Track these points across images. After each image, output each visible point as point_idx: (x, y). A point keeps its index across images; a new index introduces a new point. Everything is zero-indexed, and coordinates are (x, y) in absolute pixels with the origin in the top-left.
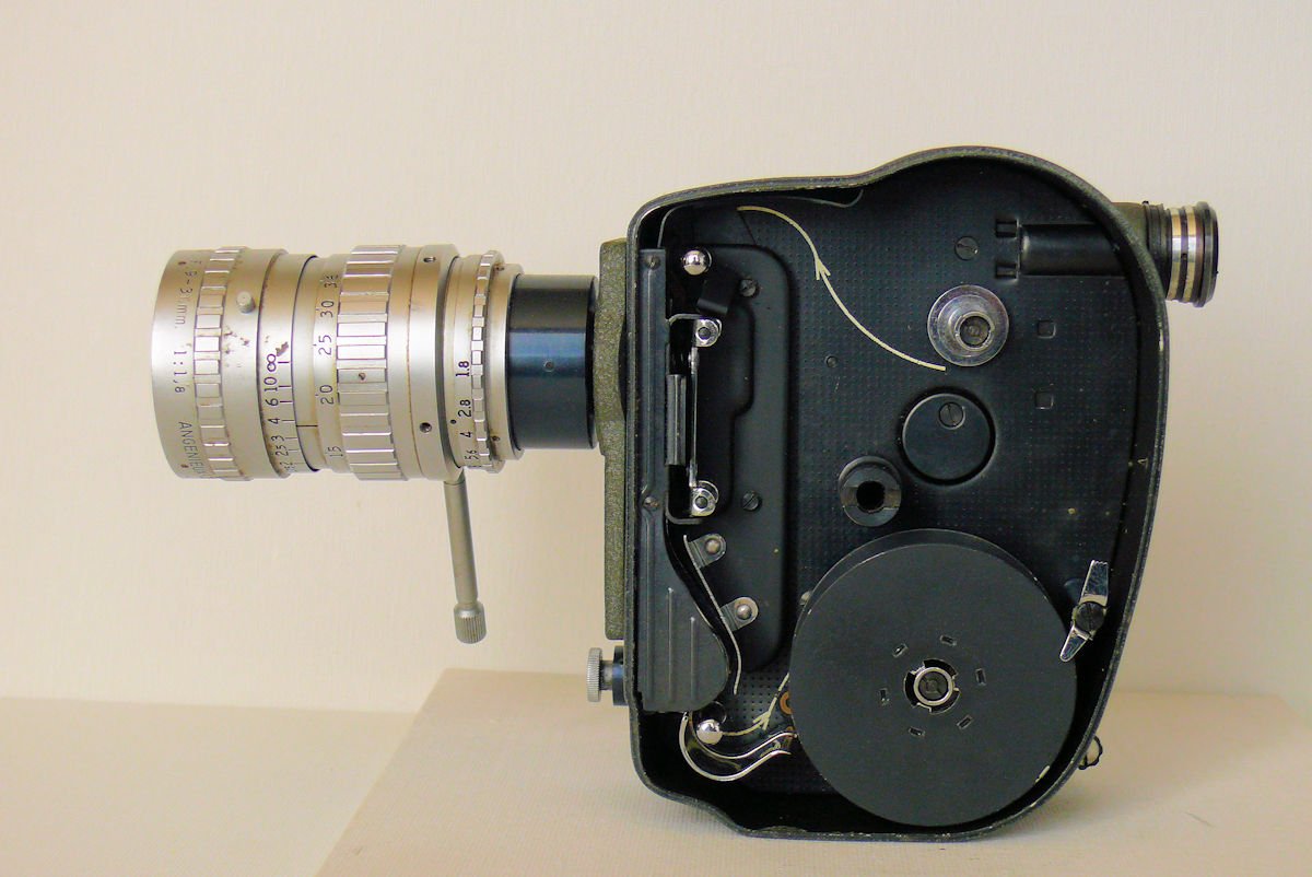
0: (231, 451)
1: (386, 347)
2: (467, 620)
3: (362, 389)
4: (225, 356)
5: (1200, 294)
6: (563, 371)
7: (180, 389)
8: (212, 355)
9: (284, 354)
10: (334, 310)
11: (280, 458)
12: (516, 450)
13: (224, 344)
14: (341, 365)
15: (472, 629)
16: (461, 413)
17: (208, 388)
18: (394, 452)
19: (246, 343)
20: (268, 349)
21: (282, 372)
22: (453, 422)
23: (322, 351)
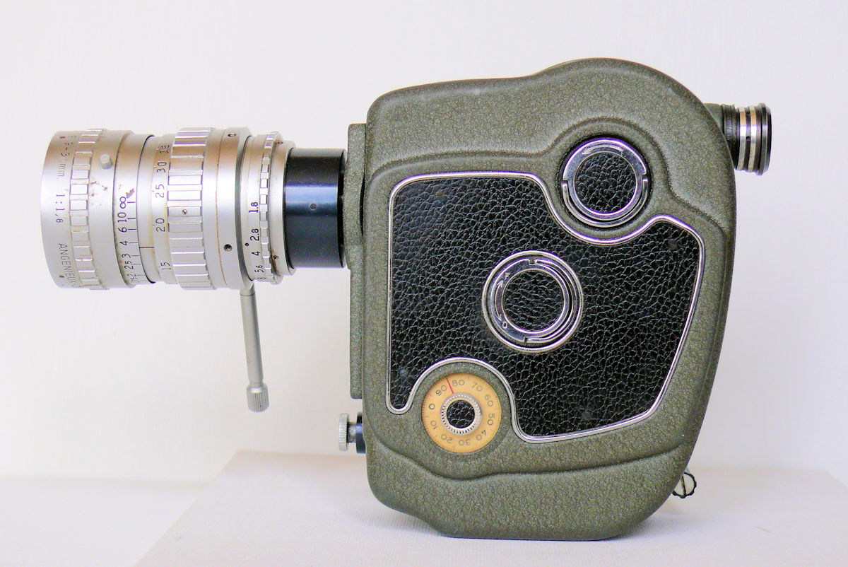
0: (94, 265)
1: (201, 192)
2: (256, 395)
3: (185, 220)
4: (91, 198)
5: (760, 166)
6: (322, 212)
7: (60, 221)
8: (82, 197)
9: (131, 197)
10: (166, 168)
11: (127, 271)
12: (291, 269)
13: (90, 189)
14: (170, 204)
15: (260, 402)
16: (252, 238)
17: (79, 219)
18: (206, 266)
19: (106, 188)
20: (121, 193)
21: (130, 209)
22: (247, 244)
23: (158, 195)
